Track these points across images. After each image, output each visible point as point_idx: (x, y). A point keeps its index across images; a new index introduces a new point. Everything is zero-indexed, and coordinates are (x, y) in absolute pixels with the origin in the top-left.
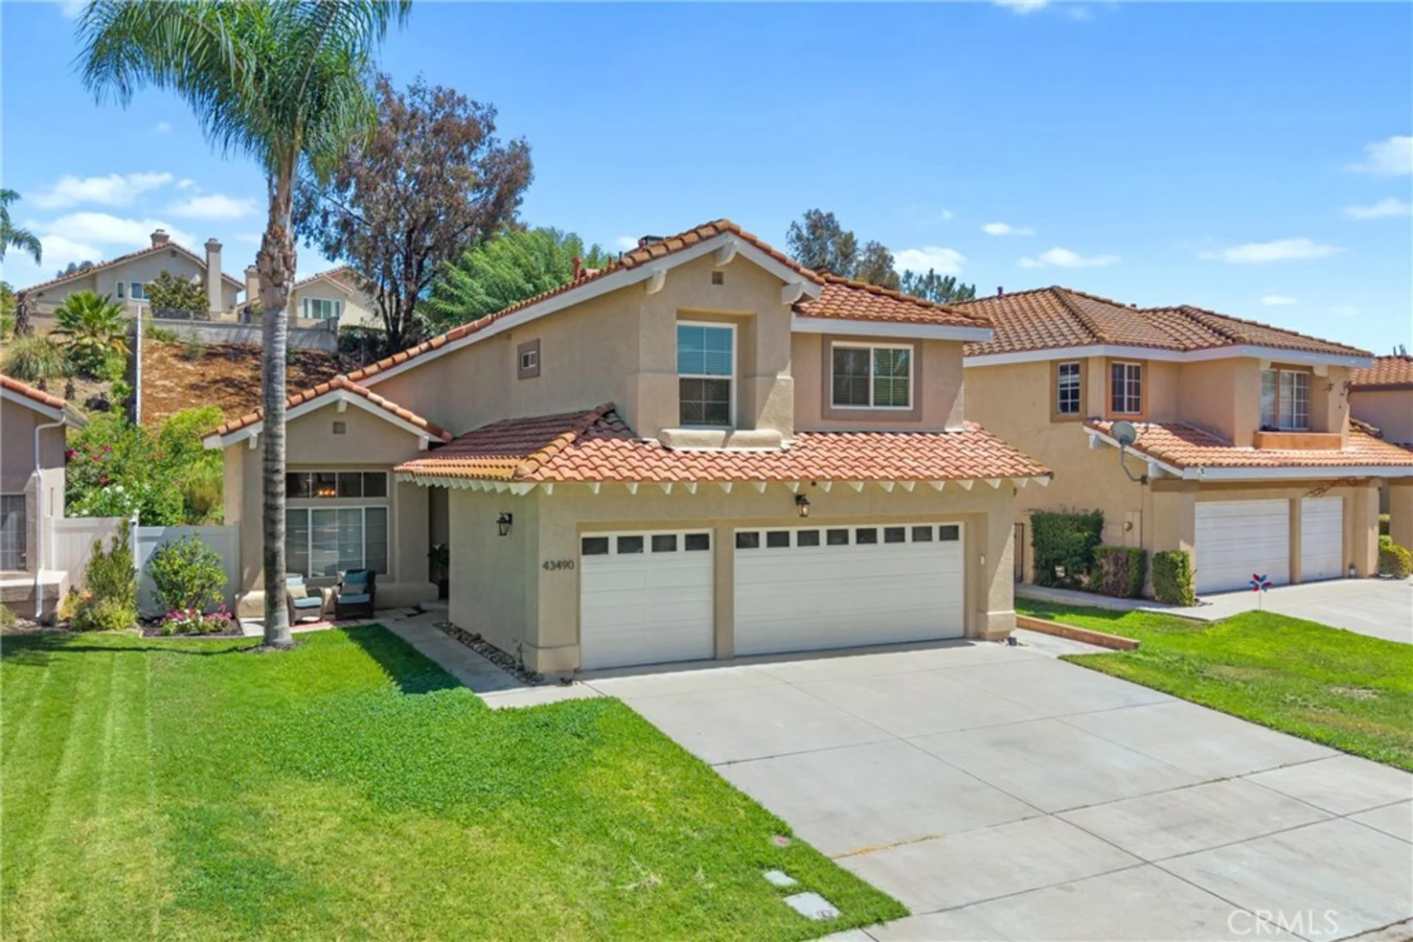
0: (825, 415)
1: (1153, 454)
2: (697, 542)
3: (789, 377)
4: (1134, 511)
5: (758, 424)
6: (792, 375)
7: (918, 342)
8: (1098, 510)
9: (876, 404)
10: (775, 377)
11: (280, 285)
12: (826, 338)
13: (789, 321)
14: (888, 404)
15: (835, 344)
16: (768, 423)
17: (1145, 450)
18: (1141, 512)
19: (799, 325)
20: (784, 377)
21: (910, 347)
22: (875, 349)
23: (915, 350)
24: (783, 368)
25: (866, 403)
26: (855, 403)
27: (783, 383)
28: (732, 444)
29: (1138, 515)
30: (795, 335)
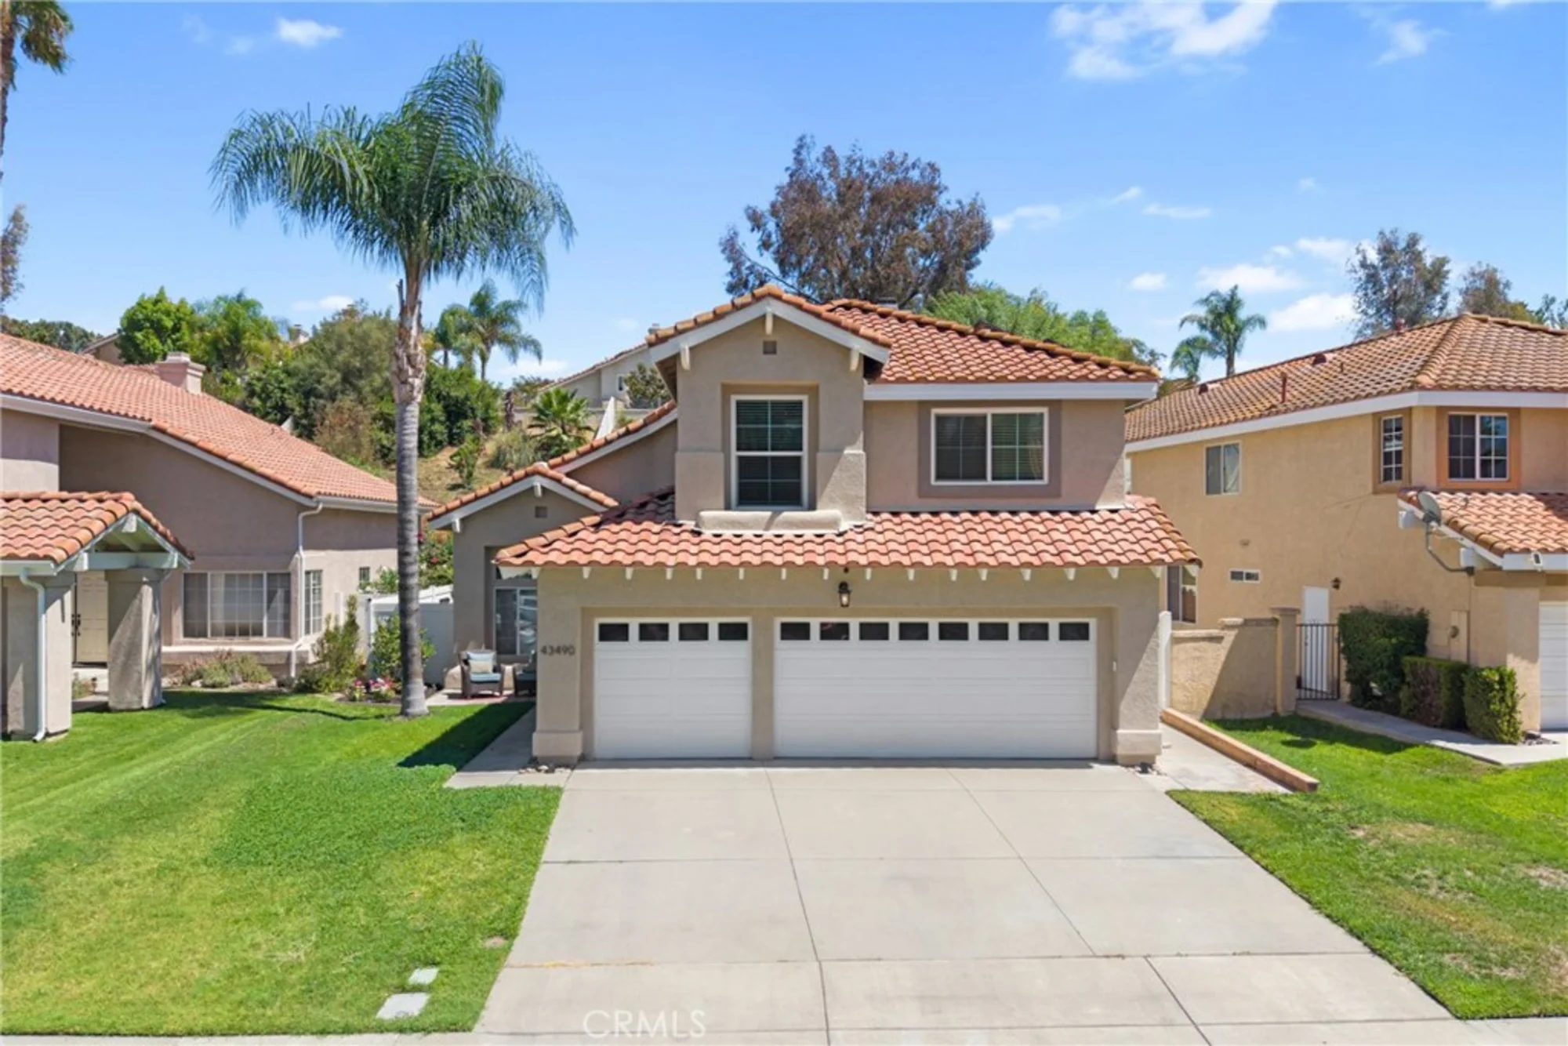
0: (925, 491)
1: (1468, 535)
2: (733, 632)
3: (861, 452)
4: (1460, 611)
5: (819, 504)
6: (865, 450)
7: (1054, 405)
8: (1422, 610)
9: (994, 478)
10: (841, 451)
11: (405, 382)
12: (924, 405)
13: (861, 391)
14: (1013, 478)
15: (935, 411)
16: (832, 502)
17: (1460, 530)
18: (1469, 613)
19: (873, 392)
20: (855, 452)
21: (1044, 410)
22: (994, 415)
23: (1050, 412)
24: (851, 443)
25: (983, 477)
26: (966, 477)
27: (850, 458)
28: (778, 526)
29: (1464, 616)
30: (868, 405)
